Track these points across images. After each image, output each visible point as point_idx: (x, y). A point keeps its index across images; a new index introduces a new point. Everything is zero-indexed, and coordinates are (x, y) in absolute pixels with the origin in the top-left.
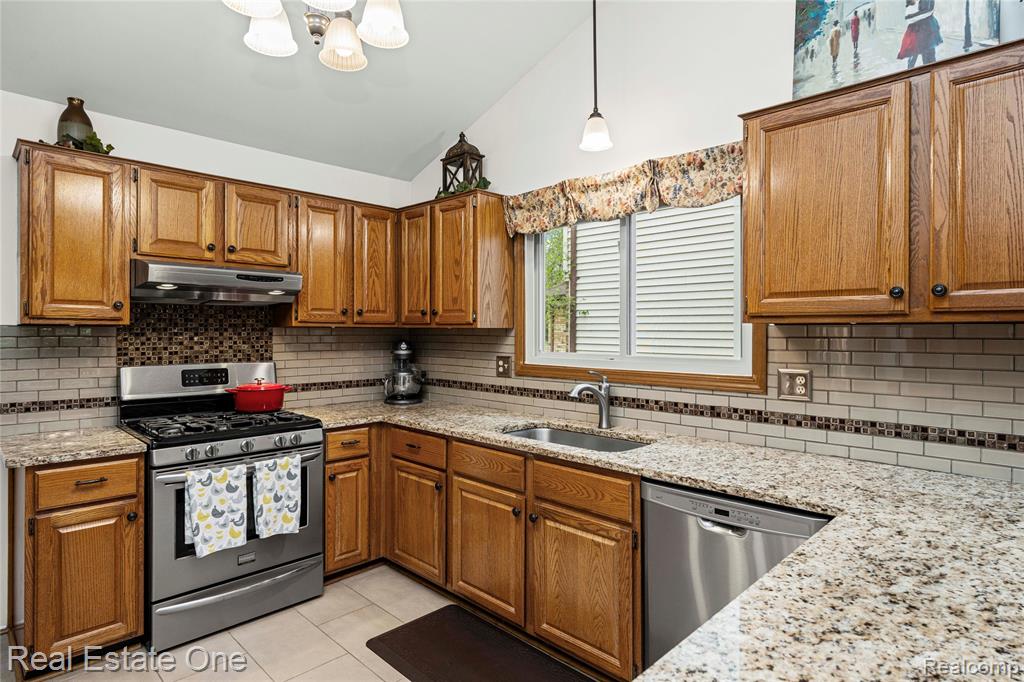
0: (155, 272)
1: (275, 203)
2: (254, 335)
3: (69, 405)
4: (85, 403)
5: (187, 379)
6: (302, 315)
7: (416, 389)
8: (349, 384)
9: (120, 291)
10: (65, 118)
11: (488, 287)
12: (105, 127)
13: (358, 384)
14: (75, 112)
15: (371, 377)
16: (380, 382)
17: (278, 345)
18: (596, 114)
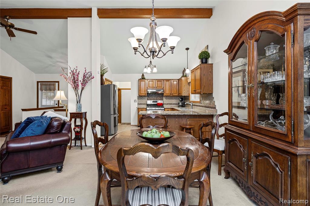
0: (148, 91)
1: (161, 81)
2: (161, 97)
3: (143, 104)
4: (144, 104)
5: (153, 102)
6: (165, 94)
7: (182, 105)
8: (174, 104)
9: (146, 93)
10: (142, 76)
11: (184, 90)
12: (145, 77)
13: (175, 104)
14: (143, 75)
15: (176, 103)
16: (177, 104)
17: (164, 98)
18: (188, 68)
